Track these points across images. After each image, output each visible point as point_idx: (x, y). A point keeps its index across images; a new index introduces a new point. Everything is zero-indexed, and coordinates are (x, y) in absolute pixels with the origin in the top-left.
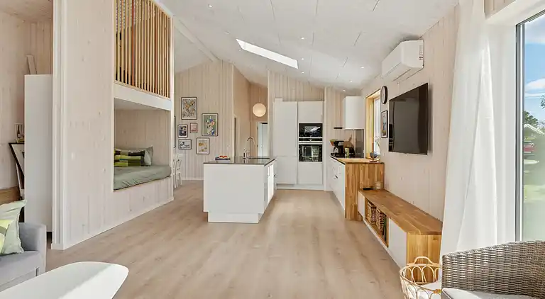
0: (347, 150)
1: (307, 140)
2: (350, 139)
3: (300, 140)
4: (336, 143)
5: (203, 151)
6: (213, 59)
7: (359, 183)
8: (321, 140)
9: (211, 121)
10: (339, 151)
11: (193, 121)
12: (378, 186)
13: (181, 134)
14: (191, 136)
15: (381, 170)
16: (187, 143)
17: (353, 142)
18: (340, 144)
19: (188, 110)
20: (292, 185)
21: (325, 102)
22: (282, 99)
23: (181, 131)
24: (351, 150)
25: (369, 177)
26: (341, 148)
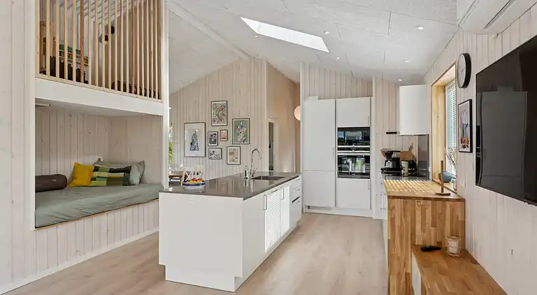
0: (404, 164)
1: (349, 149)
2: (411, 148)
3: (339, 149)
4: (388, 154)
5: (233, 161)
6: (244, 57)
7: (413, 234)
8: (368, 149)
9: (242, 127)
10: (393, 164)
11: (224, 128)
12: (453, 246)
13: (211, 142)
14: (221, 144)
15: (459, 213)
16: (218, 152)
17: (415, 152)
18: (394, 156)
19: (217, 115)
20: (329, 209)
21: (373, 98)
22: (317, 97)
23: (211, 139)
24: (412, 164)
25: (434, 225)
26: (397, 162)
